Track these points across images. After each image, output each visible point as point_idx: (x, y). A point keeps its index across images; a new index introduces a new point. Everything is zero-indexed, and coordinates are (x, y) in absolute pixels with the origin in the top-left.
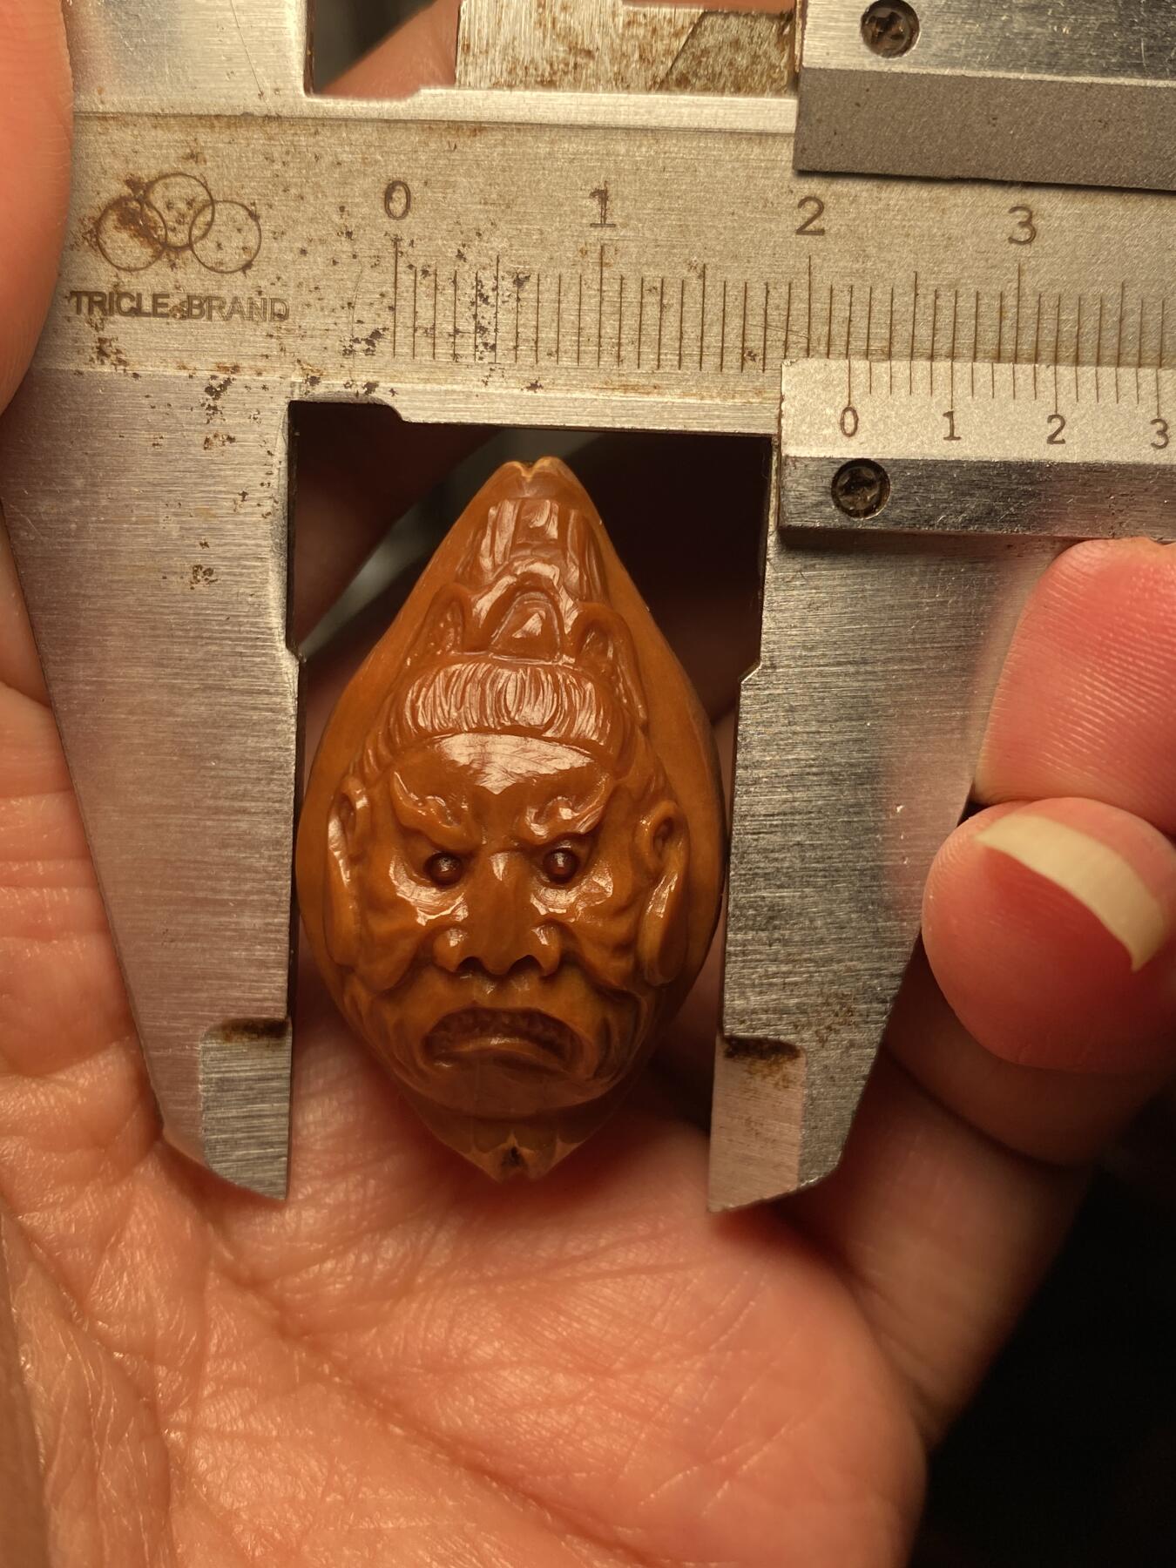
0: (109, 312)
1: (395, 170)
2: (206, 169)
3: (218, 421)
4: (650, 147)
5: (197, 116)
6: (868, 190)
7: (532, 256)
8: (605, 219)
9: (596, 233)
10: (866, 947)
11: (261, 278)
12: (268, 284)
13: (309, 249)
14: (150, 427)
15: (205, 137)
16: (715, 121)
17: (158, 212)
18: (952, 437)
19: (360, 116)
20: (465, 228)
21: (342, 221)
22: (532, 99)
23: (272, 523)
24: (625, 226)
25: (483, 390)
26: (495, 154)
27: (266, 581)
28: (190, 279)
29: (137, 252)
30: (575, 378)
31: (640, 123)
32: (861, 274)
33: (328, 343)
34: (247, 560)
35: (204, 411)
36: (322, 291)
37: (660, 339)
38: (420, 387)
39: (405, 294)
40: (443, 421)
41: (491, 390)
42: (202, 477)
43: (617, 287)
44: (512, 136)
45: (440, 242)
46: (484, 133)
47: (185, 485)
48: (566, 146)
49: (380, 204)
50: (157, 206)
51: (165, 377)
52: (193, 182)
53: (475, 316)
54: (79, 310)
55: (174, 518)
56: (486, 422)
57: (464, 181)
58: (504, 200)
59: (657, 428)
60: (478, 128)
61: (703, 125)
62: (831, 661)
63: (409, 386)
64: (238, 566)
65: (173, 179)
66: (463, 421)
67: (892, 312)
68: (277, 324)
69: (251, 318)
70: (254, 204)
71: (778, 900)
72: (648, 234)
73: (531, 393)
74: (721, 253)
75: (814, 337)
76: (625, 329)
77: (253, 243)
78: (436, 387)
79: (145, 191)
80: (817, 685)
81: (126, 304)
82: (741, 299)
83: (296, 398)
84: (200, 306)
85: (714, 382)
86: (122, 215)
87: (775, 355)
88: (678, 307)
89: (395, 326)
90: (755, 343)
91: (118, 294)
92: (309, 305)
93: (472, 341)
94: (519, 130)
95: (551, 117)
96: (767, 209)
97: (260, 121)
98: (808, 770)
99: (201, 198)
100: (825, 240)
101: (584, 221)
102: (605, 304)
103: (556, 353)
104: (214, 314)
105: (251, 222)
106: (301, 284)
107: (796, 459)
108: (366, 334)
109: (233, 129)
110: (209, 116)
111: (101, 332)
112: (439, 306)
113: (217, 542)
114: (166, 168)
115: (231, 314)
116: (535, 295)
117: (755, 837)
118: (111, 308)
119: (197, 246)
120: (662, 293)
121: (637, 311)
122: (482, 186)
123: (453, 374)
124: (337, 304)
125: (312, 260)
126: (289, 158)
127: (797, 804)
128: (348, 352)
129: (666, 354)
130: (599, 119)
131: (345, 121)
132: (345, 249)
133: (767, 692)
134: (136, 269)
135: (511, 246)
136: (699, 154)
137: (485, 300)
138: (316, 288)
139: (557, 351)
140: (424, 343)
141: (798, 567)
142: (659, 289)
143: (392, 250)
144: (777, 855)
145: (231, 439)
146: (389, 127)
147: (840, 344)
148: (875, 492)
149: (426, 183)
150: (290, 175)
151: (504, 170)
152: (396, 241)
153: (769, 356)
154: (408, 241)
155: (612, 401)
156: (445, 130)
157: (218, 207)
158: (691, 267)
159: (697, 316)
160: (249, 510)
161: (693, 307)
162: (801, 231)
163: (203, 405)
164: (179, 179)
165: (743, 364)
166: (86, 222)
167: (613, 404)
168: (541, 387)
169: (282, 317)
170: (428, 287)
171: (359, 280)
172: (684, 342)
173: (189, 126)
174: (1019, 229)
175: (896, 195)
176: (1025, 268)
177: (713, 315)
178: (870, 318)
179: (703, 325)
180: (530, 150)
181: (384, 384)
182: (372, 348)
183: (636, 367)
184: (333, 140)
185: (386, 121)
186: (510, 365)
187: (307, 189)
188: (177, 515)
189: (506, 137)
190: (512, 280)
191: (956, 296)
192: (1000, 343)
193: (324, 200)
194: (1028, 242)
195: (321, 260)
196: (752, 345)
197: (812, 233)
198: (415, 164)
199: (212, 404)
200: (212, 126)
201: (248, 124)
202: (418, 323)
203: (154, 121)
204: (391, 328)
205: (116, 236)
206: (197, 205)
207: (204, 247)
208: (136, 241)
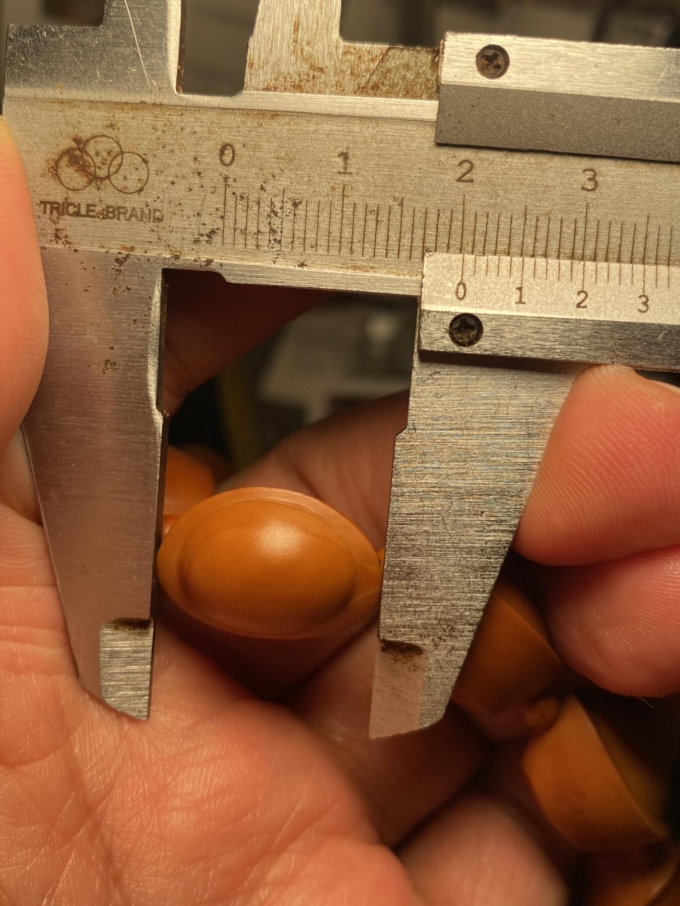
0: (61, 214)
1: (227, 137)
2: (119, 133)
3: (121, 278)
4: (374, 128)
5: (114, 103)
6: (499, 157)
7: (303, 190)
8: (346, 169)
9: (341, 177)
10: (463, 593)
11: (149, 197)
12: (152, 201)
13: (176, 182)
14: (83, 280)
15: (119, 115)
16: (412, 114)
17: (91, 157)
18: (521, 302)
19: (207, 105)
20: (265, 172)
21: (195, 166)
22: (306, 99)
24: (357, 174)
25: (273, 266)
26: (284, 130)
27: (146, 371)
28: (109, 197)
29: (78, 180)
30: (325, 261)
31: (368, 114)
32: (494, 206)
33: (185, 236)
34: (135, 358)
35: (114, 272)
36: (183, 206)
37: (375, 240)
38: (238, 262)
39: (230, 209)
40: (250, 283)
41: (278, 266)
42: (111, 310)
43: (352, 210)
44: (294, 119)
45: (251, 180)
46: (278, 117)
47: (102, 314)
48: (325, 126)
49: (217, 157)
50: (90, 153)
51: (92, 252)
52: (111, 140)
53: (270, 223)
54: (45, 212)
55: (95, 333)
56: (274, 284)
57: (266, 145)
58: (289, 156)
59: (372, 291)
60: (275, 115)
61: (405, 116)
62: (448, 427)
63: (230, 261)
64: (130, 361)
65: (99, 139)
66: (261, 283)
67: (511, 229)
68: (156, 224)
69: (142, 220)
71: (413, 563)
72: (371, 179)
73: (300, 268)
74: (412, 191)
75: (465, 242)
76: (356, 234)
78: (245, 263)
79: (84, 145)
80: (439, 441)
81: (71, 209)
82: (423, 218)
83: (167, 267)
84: (113, 212)
85: (405, 266)
86: (70, 159)
88: (387, 222)
91: (67, 203)
92: (175, 214)
93: (267, 237)
94: (298, 116)
95: (317, 110)
96: (440, 167)
97: (150, 106)
98: (432, 489)
99: (116, 150)
100: (473, 186)
101: (334, 170)
102: (345, 218)
103: (315, 246)
104: (121, 216)
105: (143, 165)
106: (171, 201)
107: (429, 312)
108: (207, 232)
109: (135, 110)
110: (122, 103)
111: (57, 225)
112: (249, 217)
113: (119, 347)
114: (96, 132)
115: (131, 216)
116: (305, 212)
117: (401, 526)
118: (63, 211)
119: (113, 178)
120: (378, 213)
121: (362, 223)
122: (276, 148)
123: (255, 255)
124: (191, 215)
125: (177, 188)
126: (166, 129)
127: (425, 508)
128: (197, 241)
129: (378, 249)
130: (346, 111)
131: (199, 108)
132: (196, 182)
133: (410, 444)
134: (78, 190)
135: (292, 183)
136: (402, 133)
137: (276, 214)
138: (180, 204)
139: (316, 245)
140: (240, 239)
141: (429, 373)
142: (376, 212)
143: (223, 184)
144: (413, 537)
145: (128, 289)
146: (224, 112)
147: (479, 247)
148: (475, 332)
149: (244, 145)
150: (167, 139)
151: (289, 140)
152: (226, 179)
154: (232, 178)
155: (346, 275)
156: (256, 114)
157: (125, 155)
158: (395, 199)
159: (397, 228)
160: (136, 329)
161: (395, 223)
162: (459, 180)
163: (113, 269)
164: (103, 139)
165: (423, 256)
166: (50, 162)
167: (348, 276)
168: (306, 265)
169: (160, 220)
170: (242, 205)
171: (204, 199)
172: (390, 242)
173: (111, 108)
174: (588, 182)
175: (516, 160)
176: (590, 205)
177: (407, 227)
178: (498, 232)
179: (400, 233)
180: (304, 128)
181: (217, 260)
182: (210, 240)
183: (361, 256)
184: (192, 119)
185: (222, 109)
186: (289, 252)
187: (176, 147)
188: (96, 331)
189: (291, 120)
190: (291, 203)
191: (549, 221)
192: (574, 249)
193: (185, 154)
194: (593, 190)
195: (182, 188)
196: (429, 245)
197: (465, 181)
198: (238, 134)
199: (118, 268)
200: (123, 109)
201: (143, 108)
202: (237, 226)
203: (90, 105)
204: (222, 228)
205: (67, 170)
206: (113, 154)
207: (116, 178)
208: (78, 174)
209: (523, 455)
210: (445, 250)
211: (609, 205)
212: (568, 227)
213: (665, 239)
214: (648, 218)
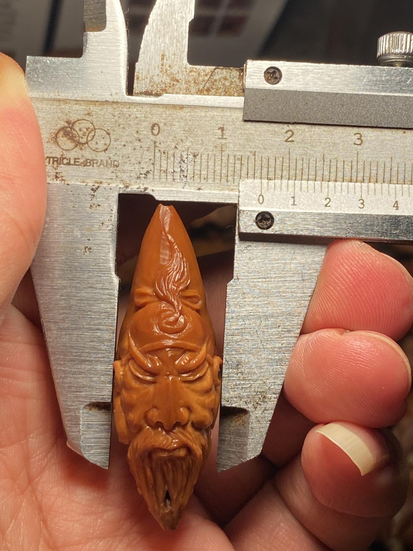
0: (59, 164)
1: (155, 120)
2: (93, 118)
3: (95, 200)
4: (237, 113)
5: (90, 101)
6: (308, 128)
7: (199, 148)
8: (223, 136)
9: (220, 141)
11: (111, 154)
12: (112, 156)
13: (126, 145)
14: (72, 201)
15: (92, 108)
17: (77, 132)
19: (144, 102)
20: (177, 138)
21: (137, 136)
22: (199, 98)
23: (112, 233)
24: (229, 138)
25: (183, 190)
26: (188, 115)
27: (109, 252)
28: (87, 154)
29: (69, 145)
30: (213, 186)
31: (235, 105)
32: (306, 155)
33: (132, 174)
34: (103, 245)
35: (90, 196)
37: (240, 175)
38: (162, 189)
39: (157, 159)
40: (169, 200)
41: (185, 190)
42: (88, 218)
43: (227, 158)
44: (193, 110)
45: (169, 143)
46: (184, 108)
47: (83, 220)
48: (211, 113)
49: (150, 131)
50: (76, 129)
51: (78, 185)
52: (88, 122)
53: (180, 167)
54: (49, 163)
55: (79, 231)
56: (183, 201)
57: (177, 124)
58: (190, 130)
60: (182, 107)
63: (158, 189)
64: (100, 247)
65: (82, 121)
66: (176, 200)
67: (316, 167)
68: (115, 168)
69: (107, 167)
70: (108, 130)
72: (237, 141)
73: (198, 191)
74: (260, 147)
75: (291, 174)
76: (229, 171)
77: (108, 143)
78: (168, 189)
81: (65, 161)
82: (267, 162)
83: (121, 192)
84: (90, 162)
86: (65, 133)
88: (247, 165)
91: (63, 158)
92: (126, 163)
93: (179, 174)
94: (195, 108)
95: (206, 104)
96: (275, 134)
97: (111, 103)
99: (91, 127)
100: (294, 144)
101: (216, 137)
102: (223, 163)
103: (206, 179)
104: (95, 165)
105: (108, 136)
106: (123, 156)
108: (145, 172)
109: (102, 105)
110: (94, 101)
111: (57, 170)
112: (169, 163)
113: (93, 239)
114: (80, 118)
115: (100, 165)
116: (200, 160)
118: (60, 163)
119: (89, 143)
120: (241, 160)
121: (233, 166)
122: (183, 125)
123: (172, 184)
124: (135, 163)
125: (127, 148)
126: (120, 115)
128: (139, 178)
130: (222, 105)
131: (139, 104)
132: (138, 145)
134: (68, 150)
135: (192, 144)
137: (184, 162)
138: (129, 157)
139: (207, 178)
140: (163, 174)
143: (153, 145)
145: (99, 205)
146: (153, 106)
147: (299, 177)
149: (165, 124)
150: (121, 121)
151: (190, 121)
152: (155, 143)
154: (159, 143)
155: (225, 194)
156: (171, 107)
157: (96, 130)
158: (251, 152)
159: (253, 167)
160: (104, 228)
161: (251, 165)
162: (286, 141)
163: (90, 194)
164: (84, 121)
166: (52, 134)
168: (202, 189)
169: (117, 166)
170: (165, 157)
171: (142, 155)
173: (88, 104)
174: (358, 140)
175: (317, 129)
176: (359, 153)
177: (258, 166)
178: (309, 168)
179: (254, 171)
180: (199, 114)
181: (150, 188)
182: (146, 176)
183: (232, 183)
184: (135, 110)
185: (152, 104)
186: (192, 182)
187: (126, 125)
188: (80, 230)
189: (191, 110)
190: (192, 155)
191: (337, 162)
192: (351, 177)
193: (131, 129)
194: (360, 144)
195: (130, 148)
196: (271, 176)
197: (290, 141)
198: (161, 118)
199: (93, 194)
200: (95, 104)
201: (107, 104)
202: (161, 169)
203: (76, 102)
204: (153, 170)
205: (62, 139)
206: (90, 130)
207: (92, 143)
208: (69, 141)
209: (301, 292)
210: (280, 179)
211: (370, 152)
212: (348, 165)
213: (401, 170)
214: (392, 159)
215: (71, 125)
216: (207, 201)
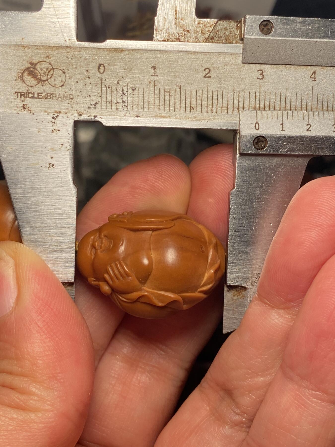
1: (101, 60)
2: (51, 60)
3: (55, 126)
4: (166, 55)
5: (48, 46)
6: (221, 66)
7: (136, 83)
8: (155, 74)
9: (153, 77)
11: (66, 89)
12: (68, 90)
13: (79, 81)
14: (37, 127)
15: (51, 52)
16: (183, 49)
17: (38, 71)
19: (91, 47)
20: (119, 76)
21: (86, 74)
22: (136, 43)
23: (70, 152)
24: (160, 75)
25: (124, 118)
26: (127, 57)
27: (68, 167)
28: (48, 89)
29: (33, 82)
30: (148, 114)
31: (163, 49)
32: (220, 88)
33: (84, 105)
35: (52, 123)
36: (82, 92)
37: (169, 104)
38: (108, 117)
39: (104, 93)
40: (114, 125)
41: (126, 117)
42: (51, 140)
43: (158, 91)
44: (131, 52)
45: (113, 80)
46: (124, 51)
47: (47, 142)
48: (145, 55)
49: (97, 70)
50: (38, 69)
52: (48, 63)
53: (122, 99)
54: (18, 97)
56: (126, 125)
57: (119, 64)
58: (129, 69)
59: (169, 127)
60: (122, 50)
61: (180, 50)
63: (105, 117)
64: (61, 163)
65: (42, 63)
66: (119, 125)
67: (228, 97)
68: (71, 101)
69: (64, 99)
70: (64, 69)
72: (166, 78)
73: (137, 118)
74: (185, 82)
75: (209, 104)
76: (161, 101)
77: (64, 80)
78: (112, 117)
79: (35, 66)
81: (30, 95)
82: (190, 94)
83: (76, 119)
84: (50, 96)
85: (183, 115)
86: (29, 72)
87: (199, 108)
88: (174, 96)
89: (101, 101)
90: (194, 105)
91: (28, 93)
93: (121, 105)
94: (133, 51)
95: (141, 48)
96: (196, 71)
97: (65, 48)
99: (50, 67)
100: (211, 79)
101: (150, 74)
102: (155, 95)
104: (54, 98)
105: (63, 74)
106: (76, 90)
108: (94, 103)
109: (58, 50)
110: (52, 46)
111: (24, 103)
112: (113, 96)
113: (55, 157)
114: (40, 60)
115: (59, 97)
116: (137, 93)
118: (26, 96)
119: (49, 80)
120: (170, 92)
121: (164, 97)
122: (123, 66)
123: (117, 113)
124: (87, 95)
125: (79, 84)
128: (89, 108)
129: (171, 108)
130: (154, 48)
131: (88, 48)
132: (88, 81)
134: (32, 86)
135: (131, 80)
136: (179, 57)
137: (125, 94)
139: (143, 107)
140: (109, 105)
143: (101, 82)
145: (59, 130)
146: (99, 50)
149: (109, 64)
150: (73, 62)
151: (129, 61)
152: (101, 79)
153: (197, 108)
154: (104, 79)
156: (114, 51)
157: (55, 70)
158: (177, 86)
159: (179, 98)
160: (64, 149)
161: (178, 97)
162: (205, 77)
163: (51, 121)
164: (44, 63)
165: (191, 110)
166: (19, 73)
167: (158, 121)
168: (139, 116)
169: (72, 99)
170: (110, 91)
171: (92, 89)
172: (176, 105)
173: (46, 49)
174: (260, 76)
175: (229, 67)
176: (261, 85)
177: (183, 98)
178: (222, 99)
179: (180, 101)
180: (135, 56)
181: (99, 116)
182: (95, 107)
183: (163, 111)
184: (84, 53)
185: (98, 48)
186: (131, 111)
187: (78, 66)
189: (129, 53)
190: (131, 89)
191: (244, 93)
192: (255, 105)
193: (82, 69)
194: (262, 79)
195: (81, 84)
196: (193, 105)
197: (207, 77)
198: (106, 60)
199: (54, 121)
200: (52, 49)
201: (62, 49)
202: (107, 100)
203: (37, 47)
204: (100, 102)
205: (27, 77)
206: (49, 70)
207: (51, 81)
208: (33, 79)
211: (269, 85)
212: (252, 95)
213: (294, 98)
214: (286, 90)
215: (34, 66)
216: (144, 126)
